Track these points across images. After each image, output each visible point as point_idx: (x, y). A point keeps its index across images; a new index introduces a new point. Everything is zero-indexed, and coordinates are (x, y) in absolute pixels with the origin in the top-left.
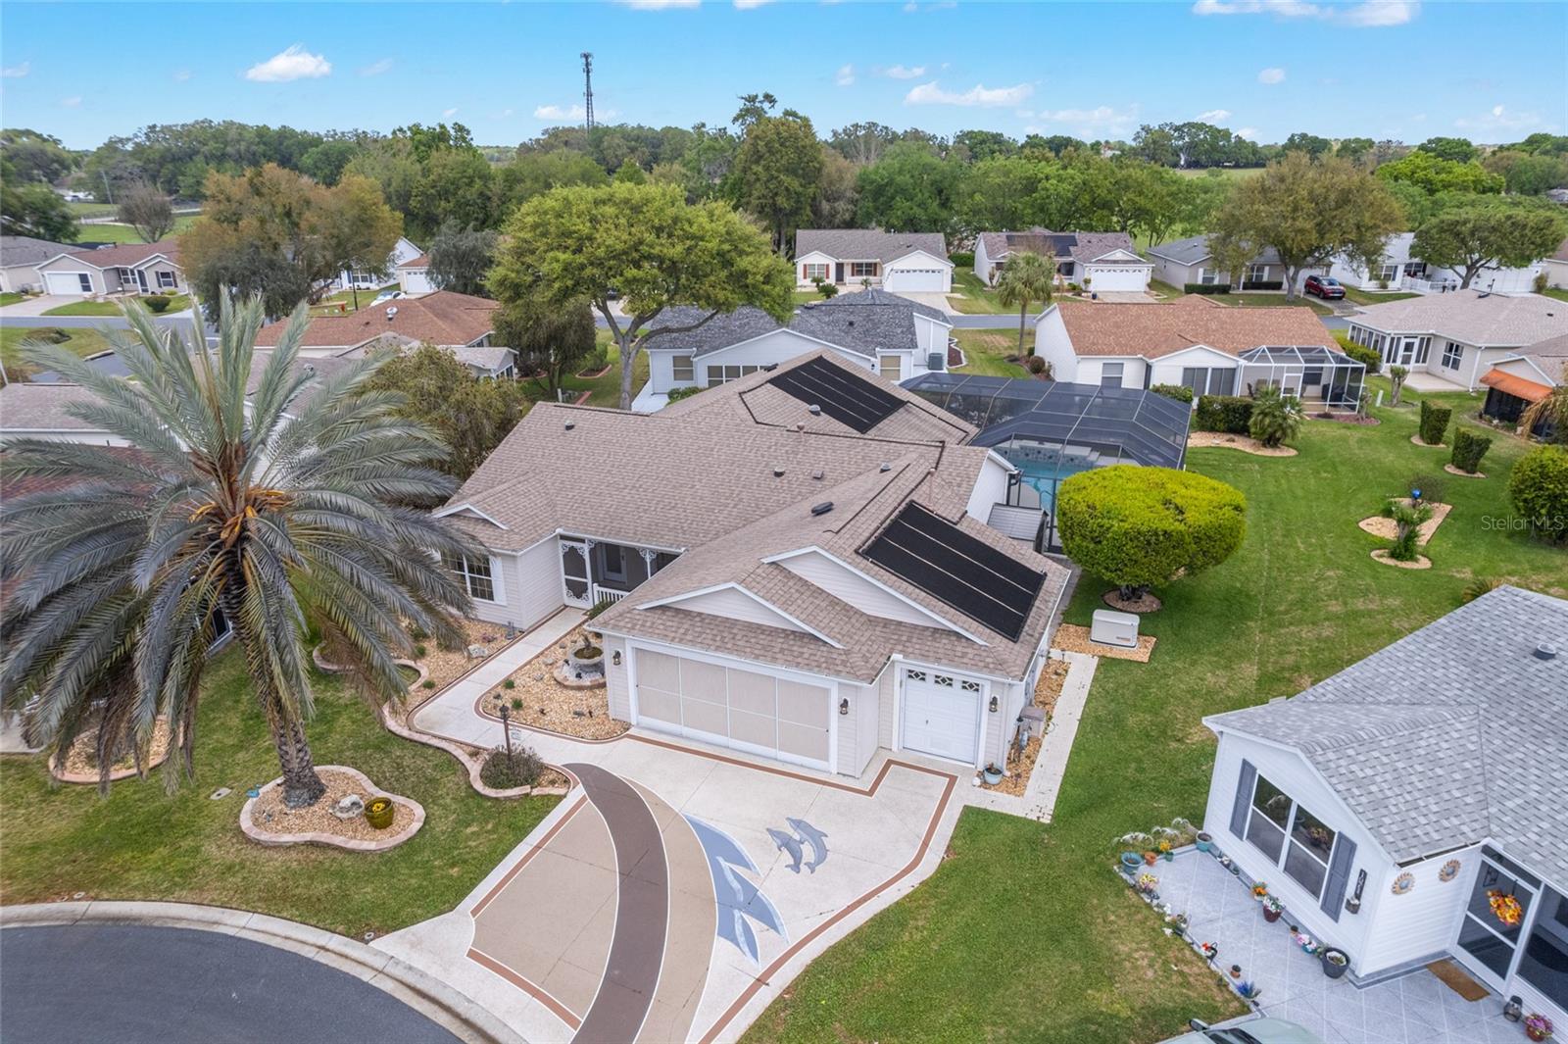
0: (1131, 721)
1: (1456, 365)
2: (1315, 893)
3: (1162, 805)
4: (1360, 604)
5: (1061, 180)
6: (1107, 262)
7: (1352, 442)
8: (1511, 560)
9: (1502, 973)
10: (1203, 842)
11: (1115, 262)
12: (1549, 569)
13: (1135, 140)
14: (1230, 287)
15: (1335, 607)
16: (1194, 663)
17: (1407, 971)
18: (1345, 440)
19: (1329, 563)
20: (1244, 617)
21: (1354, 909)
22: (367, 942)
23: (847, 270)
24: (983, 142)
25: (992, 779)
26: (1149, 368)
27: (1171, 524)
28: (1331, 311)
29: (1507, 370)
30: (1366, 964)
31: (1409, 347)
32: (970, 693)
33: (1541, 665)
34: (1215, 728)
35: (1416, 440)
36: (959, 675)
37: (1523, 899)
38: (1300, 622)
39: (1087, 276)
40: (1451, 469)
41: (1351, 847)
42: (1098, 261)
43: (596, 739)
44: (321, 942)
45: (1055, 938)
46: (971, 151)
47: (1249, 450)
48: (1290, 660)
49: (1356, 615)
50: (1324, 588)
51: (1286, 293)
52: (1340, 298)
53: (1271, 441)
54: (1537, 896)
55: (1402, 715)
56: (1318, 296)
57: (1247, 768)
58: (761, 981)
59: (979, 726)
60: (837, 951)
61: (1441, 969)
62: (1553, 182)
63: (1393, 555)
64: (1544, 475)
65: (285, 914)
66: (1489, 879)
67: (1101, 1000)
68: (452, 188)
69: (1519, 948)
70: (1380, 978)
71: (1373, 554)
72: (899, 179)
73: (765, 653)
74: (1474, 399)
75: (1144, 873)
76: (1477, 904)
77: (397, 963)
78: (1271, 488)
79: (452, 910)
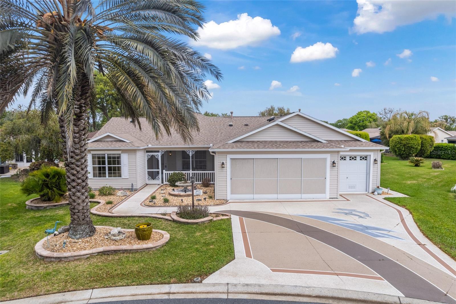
22: (201, 282)
36: (358, 154)
58: (419, 244)
59: (369, 173)
79: (234, 258)
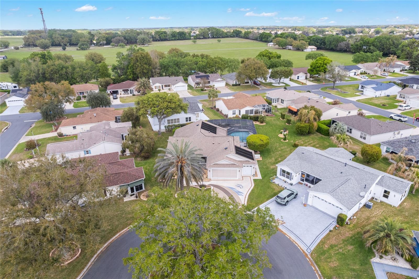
0: (264, 167)
1: (283, 103)
2: (289, 179)
3: (272, 175)
4: (282, 148)
5: (202, 62)
6: (217, 81)
7: (273, 120)
8: (297, 138)
9: (304, 182)
10: (277, 177)
11: (219, 81)
12: (301, 139)
14: (240, 84)
15: (280, 149)
16: (267, 159)
17: (297, 184)
18: (271, 120)
19: (277, 143)
20: (270, 152)
21: (292, 179)
23: (164, 86)
25: (254, 176)
26: (240, 111)
27: (262, 143)
28: (259, 88)
29: (290, 106)
30: (294, 184)
31: (276, 100)
32: (251, 167)
33: (303, 154)
34: (277, 166)
35: (281, 119)
36: (249, 165)
37: (304, 175)
38: (277, 152)
39: (214, 84)
40: (286, 124)
41: (291, 174)
42: (215, 81)
43: (208, 181)
45: (268, 188)
46: (159, 36)
47: (259, 124)
48: (277, 157)
49: (282, 150)
50: (278, 146)
51: (250, 84)
53: (262, 122)
54: (305, 174)
55: (293, 161)
57: (281, 169)
58: (245, 198)
59: (252, 170)
60: (250, 194)
61: (299, 183)
62: (287, 45)
63: (284, 140)
64: (299, 127)
66: (302, 174)
67: (275, 191)
68: (57, 71)
69: (305, 179)
70: (295, 185)
71: (281, 140)
72: (170, 64)
73: (229, 167)
74: (287, 109)
75: (273, 181)
76: (301, 176)
78: (265, 131)
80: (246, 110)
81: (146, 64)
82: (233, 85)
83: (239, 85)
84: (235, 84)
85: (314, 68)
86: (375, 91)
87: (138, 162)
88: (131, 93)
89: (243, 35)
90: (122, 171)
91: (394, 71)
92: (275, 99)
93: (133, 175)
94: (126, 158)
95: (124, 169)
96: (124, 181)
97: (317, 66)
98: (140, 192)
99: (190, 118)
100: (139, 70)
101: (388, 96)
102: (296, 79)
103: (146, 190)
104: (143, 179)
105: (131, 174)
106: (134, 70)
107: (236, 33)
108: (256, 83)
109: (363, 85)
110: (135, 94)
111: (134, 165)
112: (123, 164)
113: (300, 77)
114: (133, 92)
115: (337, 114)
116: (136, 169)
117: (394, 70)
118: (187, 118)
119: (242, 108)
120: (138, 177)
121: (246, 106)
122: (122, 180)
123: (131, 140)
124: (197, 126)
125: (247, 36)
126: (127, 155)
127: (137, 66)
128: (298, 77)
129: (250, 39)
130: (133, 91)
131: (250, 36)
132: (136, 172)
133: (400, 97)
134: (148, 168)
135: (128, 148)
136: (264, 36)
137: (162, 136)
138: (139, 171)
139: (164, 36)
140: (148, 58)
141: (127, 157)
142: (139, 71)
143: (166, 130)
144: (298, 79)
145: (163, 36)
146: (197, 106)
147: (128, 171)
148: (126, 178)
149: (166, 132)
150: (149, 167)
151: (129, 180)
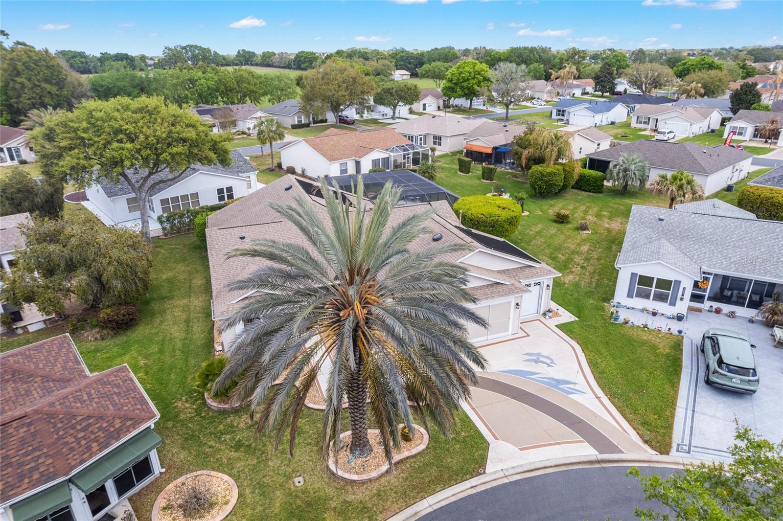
1: (440, 144)
2: (666, 301)
4: (534, 230)
9: (702, 303)
10: (617, 305)
13: (163, 54)
14: (309, 124)
15: (530, 232)
21: (682, 299)
22: (484, 473)
24: (73, 57)
25: (550, 315)
26: (358, 162)
29: (470, 143)
30: (685, 315)
31: (421, 139)
32: (538, 287)
33: (663, 223)
35: (460, 173)
37: (708, 279)
38: (532, 240)
39: (248, 126)
40: (484, 180)
41: (679, 283)
44: (470, 486)
52: (353, 123)
54: (711, 277)
56: (345, 123)
57: (634, 275)
58: (598, 397)
59: (540, 298)
61: (691, 309)
65: (437, 490)
69: (706, 295)
75: (621, 319)
77: (507, 470)
79: (489, 444)
80: (373, 160)
81: (47, 81)
82: (294, 127)
83: (307, 125)
84: (296, 123)
85: (456, 84)
86: (592, 114)
87: (92, 346)
88: (12, 158)
89: (259, 60)
90: (18, 413)
91: (574, 94)
92: (419, 137)
93: (89, 417)
94: (28, 342)
95: (28, 393)
96: (36, 468)
97: (463, 78)
98: (139, 493)
99: (230, 189)
100: (29, 99)
101: (613, 123)
102: (421, 110)
103: (174, 470)
104: (151, 424)
105: (74, 416)
106: (13, 101)
107: (244, 56)
108: (346, 121)
109: (559, 108)
110: (28, 160)
111: (78, 363)
112: (14, 372)
113: (427, 106)
114: (18, 156)
115: (581, 149)
116: (98, 381)
117: (574, 92)
118: (220, 191)
119: (364, 155)
120: (118, 423)
121: (372, 150)
122: (22, 464)
123: (39, 266)
124: (287, 189)
125: (268, 60)
126: (31, 329)
127: (18, 86)
128: (424, 105)
129: (276, 67)
130: (18, 151)
131: (274, 60)
132: (102, 396)
133: (637, 123)
134: (142, 363)
135: (29, 299)
136: (302, 59)
137: (156, 247)
138: (118, 386)
139: (82, 63)
140: (53, 66)
141: (30, 336)
142: (28, 102)
143: (164, 229)
144: (424, 109)
145: (78, 62)
146: (241, 159)
147: (52, 404)
148: (49, 446)
149: (165, 235)
150: (146, 357)
151: (72, 449)
